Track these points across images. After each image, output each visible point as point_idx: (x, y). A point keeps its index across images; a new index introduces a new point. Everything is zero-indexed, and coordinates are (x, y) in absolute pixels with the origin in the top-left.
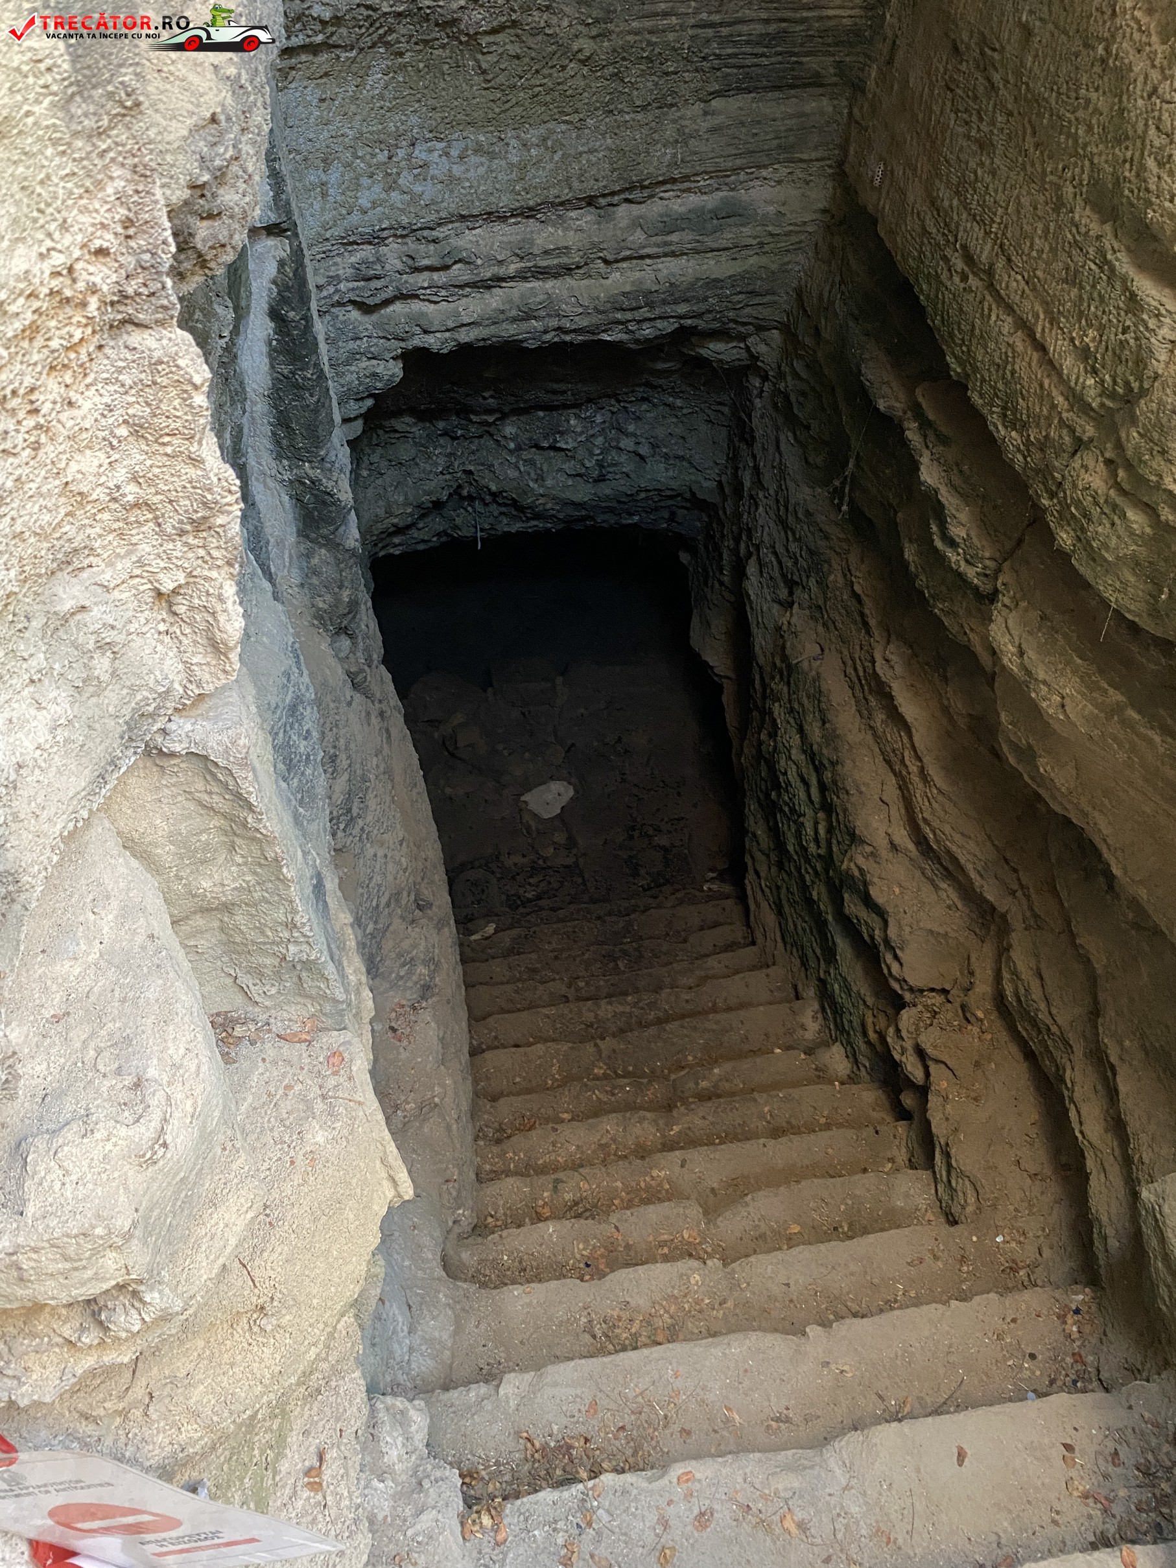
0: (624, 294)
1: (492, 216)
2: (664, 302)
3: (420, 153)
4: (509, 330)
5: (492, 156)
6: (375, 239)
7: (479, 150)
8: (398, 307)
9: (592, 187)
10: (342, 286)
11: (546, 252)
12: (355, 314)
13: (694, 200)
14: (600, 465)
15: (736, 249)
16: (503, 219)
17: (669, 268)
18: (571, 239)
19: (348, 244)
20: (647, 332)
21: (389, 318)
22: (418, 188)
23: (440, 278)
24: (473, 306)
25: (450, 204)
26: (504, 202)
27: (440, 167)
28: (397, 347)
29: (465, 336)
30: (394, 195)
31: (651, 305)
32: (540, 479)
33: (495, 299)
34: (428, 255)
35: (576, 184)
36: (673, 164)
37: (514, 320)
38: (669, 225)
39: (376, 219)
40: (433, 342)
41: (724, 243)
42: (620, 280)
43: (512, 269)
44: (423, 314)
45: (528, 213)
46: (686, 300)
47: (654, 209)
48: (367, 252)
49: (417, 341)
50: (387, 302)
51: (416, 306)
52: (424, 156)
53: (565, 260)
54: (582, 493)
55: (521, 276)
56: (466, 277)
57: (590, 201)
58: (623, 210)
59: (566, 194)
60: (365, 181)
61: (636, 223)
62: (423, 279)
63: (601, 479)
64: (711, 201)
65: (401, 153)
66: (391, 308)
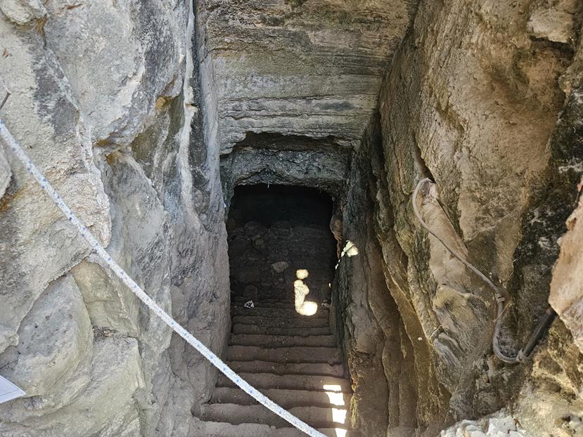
0: (313, 124)
1: (274, 98)
2: (325, 128)
3: (254, 79)
4: (277, 130)
5: (275, 82)
6: (240, 100)
7: (271, 80)
8: (245, 119)
9: (304, 94)
10: (229, 112)
11: (290, 110)
12: (232, 119)
13: (336, 101)
14: (307, 169)
15: (347, 116)
16: (278, 99)
17: (326, 119)
18: (298, 107)
19: (232, 100)
20: (319, 135)
21: (242, 122)
22: (253, 88)
23: (258, 113)
24: (267, 122)
25: (262, 93)
26: (278, 95)
27: (260, 83)
28: (244, 130)
29: (264, 130)
30: (246, 89)
31: (321, 128)
32: (288, 170)
33: (274, 121)
34: (255, 106)
35: (300, 93)
36: (329, 91)
37: (279, 127)
38: (327, 107)
39: (240, 95)
40: (255, 130)
41: (343, 114)
42: (312, 120)
43: (279, 113)
44: (252, 122)
45: (286, 99)
46: (332, 128)
47: (324, 101)
48: (237, 103)
49: (250, 129)
50: (241, 118)
51: (251, 120)
52: (256, 80)
53: (295, 113)
54: (301, 176)
55: (282, 115)
56: (266, 114)
57: (304, 98)
58: (314, 101)
59: (296, 95)
60: (238, 85)
61: (317, 105)
62: (253, 113)
63: (307, 173)
64: (341, 102)
65: (249, 78)
66: (243, 119)
